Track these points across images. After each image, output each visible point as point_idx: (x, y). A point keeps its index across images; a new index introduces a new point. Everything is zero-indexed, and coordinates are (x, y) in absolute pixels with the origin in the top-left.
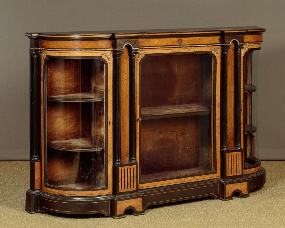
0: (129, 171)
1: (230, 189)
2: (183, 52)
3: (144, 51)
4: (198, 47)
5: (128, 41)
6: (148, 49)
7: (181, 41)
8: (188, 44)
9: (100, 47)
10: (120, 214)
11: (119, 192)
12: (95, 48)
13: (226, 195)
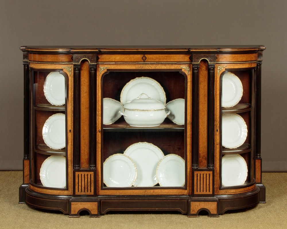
0: (86, 177)
1: (196, 206)
2: (148, 68)
3: (106, 66)
4: (166, 65)
5: (85, 56)
6: (111, 65)
7: (146, 57)
8: (153, 61)
9: (60, 61)
10: (74, 213)
11: (76, 194)
12: (56, 61)
13: (191, 211)
